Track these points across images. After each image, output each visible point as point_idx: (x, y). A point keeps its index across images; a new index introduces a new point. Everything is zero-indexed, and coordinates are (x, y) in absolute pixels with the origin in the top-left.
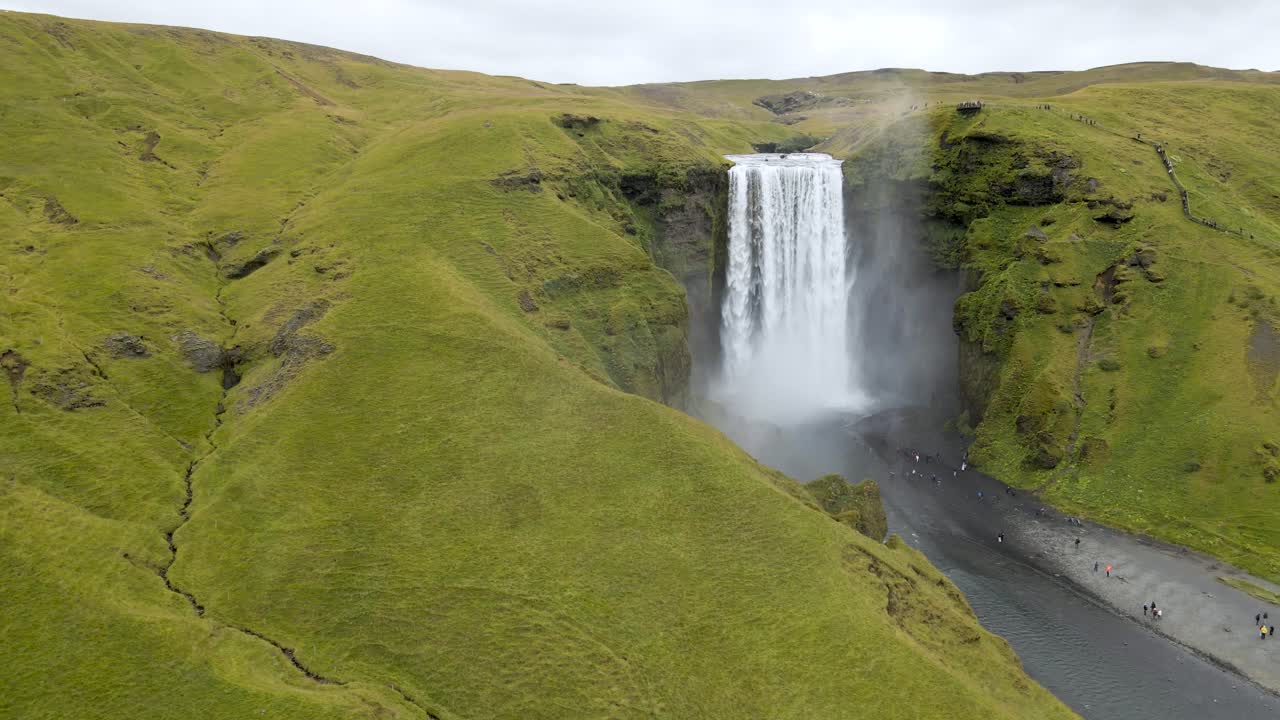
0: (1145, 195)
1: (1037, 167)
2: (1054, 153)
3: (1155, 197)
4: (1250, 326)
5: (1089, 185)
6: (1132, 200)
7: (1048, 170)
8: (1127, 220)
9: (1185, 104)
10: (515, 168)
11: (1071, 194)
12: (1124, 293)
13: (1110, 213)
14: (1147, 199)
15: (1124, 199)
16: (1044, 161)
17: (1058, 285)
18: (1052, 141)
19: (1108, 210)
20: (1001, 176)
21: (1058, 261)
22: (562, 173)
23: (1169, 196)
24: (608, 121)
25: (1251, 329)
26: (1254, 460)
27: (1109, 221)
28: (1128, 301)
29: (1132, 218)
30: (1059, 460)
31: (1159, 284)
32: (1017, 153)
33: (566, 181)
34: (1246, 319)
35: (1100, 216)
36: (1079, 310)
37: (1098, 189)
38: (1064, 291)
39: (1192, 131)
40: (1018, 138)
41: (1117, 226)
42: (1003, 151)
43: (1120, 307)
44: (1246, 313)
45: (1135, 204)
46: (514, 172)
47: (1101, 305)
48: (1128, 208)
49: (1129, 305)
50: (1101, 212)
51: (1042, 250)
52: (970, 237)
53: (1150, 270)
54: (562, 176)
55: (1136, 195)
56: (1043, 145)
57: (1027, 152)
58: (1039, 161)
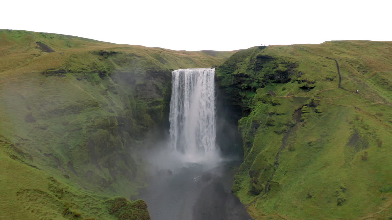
0: (323, 78)
1: (281, 68)
2: (289, 62)
3: (327, 79)
4: (351, 132)
5: (300, 74)
6: (316, 80)
7: (286, 69)
8: (312, 88)
9: (357, 46)
10: (53, 68)
11: (293, 78)
12: (304, 118)
13: (305, 85)
14: (323, 80)
15: (312, 80)
16: (285, 65)
17: (278, 114)
18: (289, 58)
19: (305, 84)
20: (269, 72)
21: (279, 104)
22: (82, 70)
23: (335, 79)
24: (121, 53)
25: (351, 133)
26: (335, 194)
27: (304, 88)
28: (305, 121)
29: (314, 87)
30: (261, 191)
31: (319, 114)
32: (275, 63)
33: (84, 73)
34: (350, 129)
35: (301, 86)
36: (285, 125)
37: (302, 76)
38: (279, 117)
39: (355, 55)
40: (276, 57)
41: (308, 90)
42: (271, 62)
43: (302, 123)
44: (351, 126)
45: (316, 82)
46: (52, 69)
47: (294, 123)
48: (313, 83)
49: (305, 123)
50: (302, 85)
51: (272, 100)
52: (256, 95)
53: (317, 108)
54: (82, 71)
55: (318, 78)
56: (284, 59)
57: (278, 62)
58: (283, 65)
